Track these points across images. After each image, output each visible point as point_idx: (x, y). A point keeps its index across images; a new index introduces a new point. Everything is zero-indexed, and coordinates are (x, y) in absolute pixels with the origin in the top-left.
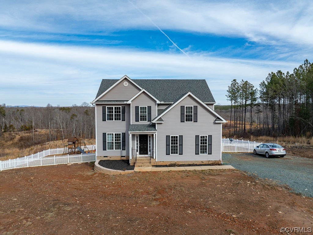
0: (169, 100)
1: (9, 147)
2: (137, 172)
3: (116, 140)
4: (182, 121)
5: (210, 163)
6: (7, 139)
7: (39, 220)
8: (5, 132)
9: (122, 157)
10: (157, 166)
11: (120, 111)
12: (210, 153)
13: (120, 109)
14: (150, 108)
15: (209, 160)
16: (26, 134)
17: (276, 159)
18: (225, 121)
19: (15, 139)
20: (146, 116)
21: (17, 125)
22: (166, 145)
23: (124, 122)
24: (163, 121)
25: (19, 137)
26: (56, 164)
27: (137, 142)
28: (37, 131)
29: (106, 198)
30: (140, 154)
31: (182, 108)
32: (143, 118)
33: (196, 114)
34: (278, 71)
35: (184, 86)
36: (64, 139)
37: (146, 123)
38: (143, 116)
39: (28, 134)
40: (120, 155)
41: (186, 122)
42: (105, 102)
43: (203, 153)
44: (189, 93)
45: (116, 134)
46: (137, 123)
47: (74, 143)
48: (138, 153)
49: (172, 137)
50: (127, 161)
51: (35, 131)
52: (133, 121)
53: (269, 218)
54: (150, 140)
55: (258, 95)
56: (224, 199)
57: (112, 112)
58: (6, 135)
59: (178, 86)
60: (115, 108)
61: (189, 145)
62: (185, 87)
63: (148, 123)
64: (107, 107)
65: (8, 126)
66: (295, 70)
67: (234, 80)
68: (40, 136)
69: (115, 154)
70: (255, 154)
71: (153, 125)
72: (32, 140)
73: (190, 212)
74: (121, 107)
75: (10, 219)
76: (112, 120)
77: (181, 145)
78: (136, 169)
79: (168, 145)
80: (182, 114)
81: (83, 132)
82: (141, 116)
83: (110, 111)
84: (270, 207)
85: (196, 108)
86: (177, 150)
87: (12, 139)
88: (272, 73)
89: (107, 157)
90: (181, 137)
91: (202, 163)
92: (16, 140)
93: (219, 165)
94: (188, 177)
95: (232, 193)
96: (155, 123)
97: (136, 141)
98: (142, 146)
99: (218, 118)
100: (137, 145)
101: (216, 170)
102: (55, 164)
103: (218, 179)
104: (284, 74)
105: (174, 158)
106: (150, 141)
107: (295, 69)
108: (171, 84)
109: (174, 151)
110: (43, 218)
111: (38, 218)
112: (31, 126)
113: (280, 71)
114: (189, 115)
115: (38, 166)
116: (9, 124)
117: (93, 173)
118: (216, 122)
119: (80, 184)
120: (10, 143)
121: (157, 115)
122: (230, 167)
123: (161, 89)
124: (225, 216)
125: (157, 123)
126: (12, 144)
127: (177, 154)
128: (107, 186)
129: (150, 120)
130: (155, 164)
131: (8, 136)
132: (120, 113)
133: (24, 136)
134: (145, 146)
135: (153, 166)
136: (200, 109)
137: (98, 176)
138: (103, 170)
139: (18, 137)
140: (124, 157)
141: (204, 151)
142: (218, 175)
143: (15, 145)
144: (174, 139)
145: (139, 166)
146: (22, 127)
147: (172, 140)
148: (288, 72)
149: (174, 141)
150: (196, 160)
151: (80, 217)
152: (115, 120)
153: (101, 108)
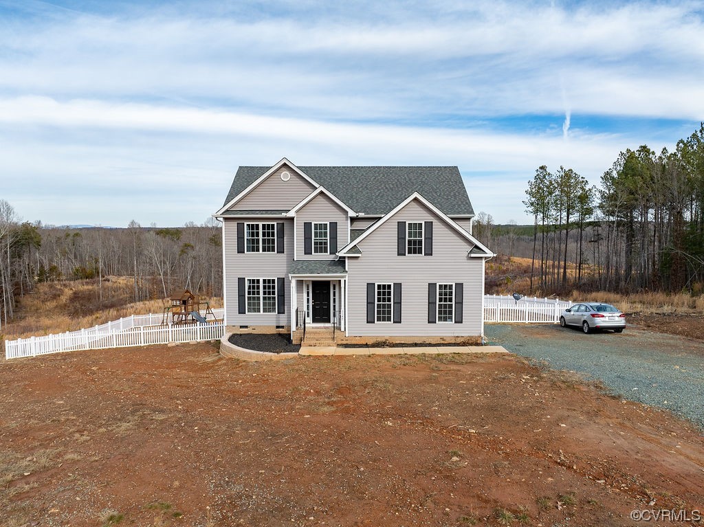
0: (376, 209)
1: (49, 313)
2: (304, 356)
3: (265, 293)
4: (401, 253)
5: (459, 341)
6: (46, 296)
7: (103, 434)
8: (40, 281)
9: (278, 327)
10: (346, 346)
11: (273, 233)
12: (459, 321)
13: (273, 228)
14: (334, 226)
15: (457, 335)
16: (86, 287)
17: (603, 336)
18: (490, 254)
19: (62, 297)
20: (326, 243)
21: (67, 266)
22: (367, 303)
23: (283, 257)
24: (360, 252)
25: (71, 292)
26: (146, 344)
27: (308, 296)
28: (109, 281)
29: (234, 400)
30: (314, 321)
31: (401, 225)
32: (321, 248)
33: (429, 238)
34: (641, 147)
35: (410, 180)
36: (168, 297)
37: (327, 256)
38: (321, 243)
39: (90, 287)
40: (275, 325)
41: (410, 255)
42: (242, 214)
43: (445, 320)
44: (416, 195)
45: (264, 281)
46: (308, 257)
47: (184, 302)
48: (309, 320)
49: (379, 286)
50: (287, 337)
51: (105, 280)
52: (299, 254)
53: (537, 434)
54: (334, 293)
55: (596, 201)
56: (465, 403)
57: (258, 235)
58: (44, 288)
59: (398, 180)
60: (264, 225)
61: (415, 304)
62: (412, 183)
63: (332, 257)
64: (246, 224)
65: (47, 268)
66: (681, 144)
67: (542, 168)
68: (115, 290)
69: (263, 321)
70: (564, 327)
71: (341, 262)
72: (99, 298)
73: (391, 424)
74: (275, 223)
75: (50, 433)
76: (258, 250)
77: (398, 303)
78: (304, 351)
79: (370, 303)
80: (401, 238)
81: (208, 282)
82: (316, 243)
83: (253, 233)
84: (548, 417)
85: (429, 225)
86: (389, 312)
87: (55, 297)
88: (628, 151)
89: (246, 327)
90: (398, 286)
91: (443, 342)
92: (64, 299)
93: (477, 344)
94: (407, 367)
95: (483, 394)
96: (344, 257)
97: (305, 295)
98: (318, 305)
99: (476, 247)
100: (308, 302)
101: (468, 354)
102: (142, 345)
103: (467, 370)
104: (653, 153)
105: (384, 329)
106: (334, 296)
107: (679, 143)
108: (384, 176)
109: (384, 316)
110: (112, 430)
111: (103, 430)
112: (97, 269)
113: (645, 147)
114: (415, 241)
115: (108, 347)
116: (50, 264)
117: (217, 358)
118: (473, 255)
119: (189, 377)
120: (51, 305)
121: (349, 241)
122: (500, 349)
123: (362, 187)
124: (456, 431)
125: (348, 257)
126: (57, 307)
127: (390, 321)
128: (240, 381)
129: (334, 251)
130: (345, 342)
131: (47, 289)
132: (273, 236)
133: (81, 291)
134: (325, 305)
135: (339, 345)
136: (438, 228)
137: (225, 364)
138: (236, 352)
139: (68, 292)
140: (282, 327)
141: (445, 314)
142: (470, 363)
143: (63, 309)
144: (384, 290)
145: (310, 346)
146: (77, 270)
147: (379, 293)
148: (665, 149)
149: (384, 294)
150: (430, 335)
151: (181, 430)
152: (264, 250)
153: (234, 225)
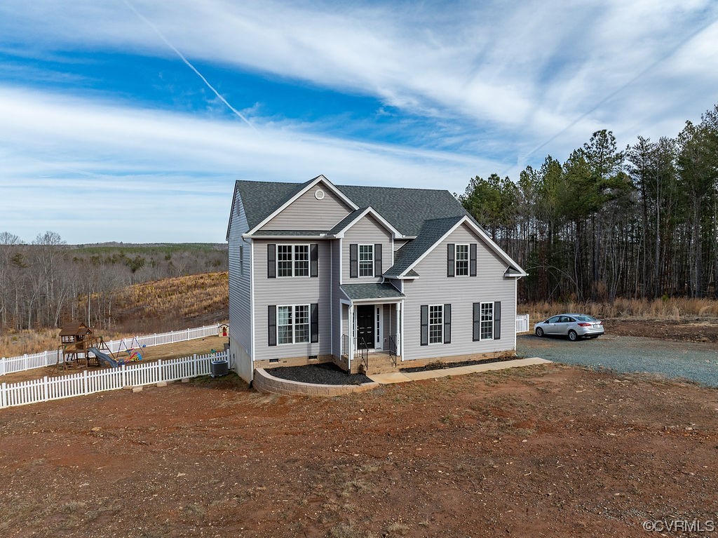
3: (297, 321)
4: (450, 274)
5: (497, 356)
9: (310, 357)
11: (306, 255)
12: (497, 338)
13: (306, 251)
14: (379, 247)
15: (495, 350)
18: (523, 273)
20: (371, 266)
23: (316, 281)
24: (417, 275)
26: (91, 393)
27: (354, 321)
30: (360, 347)
31: (451, 247)
32: (367, 271)
33: (474, 260)
37: (372, 280)
38: (366, 266)
40: (306, 355)
41: (458, 276)
42: (275, 234)
43: (487, 337)
44: (465, 218)
45: (297, 308)
46: (354, 281)
47: (77, 338)
49: (432, 308)
52: (345, 277)
54: (378, 316)
57: (290, 258)
60: (296, 247)
61: (462, 323)
63: (377, 280)
64: (277, 245)
69: (295, 353)
74: (309, 245)
76: (290, 274)
77: (448, 324)
79: (423, 325)
80: (450, 260)
82: (361, 266)
83: (285, 255)
85: (474, 247)
86: (440, 334)
89: (277, 360)
90: (448, 307)
91: (484, 359)
93: (515, 358)
98: (362, 330)
99: (512, 267)
105: (436, 351)
109: (436, 338)
114: (461, 263)
118: (509, 275)
121: (393, 264)
122: (540, 360)
127: (441, 341)
129: (379, 274)
130: (400, 367)
132: (306, 258)
134: (369, 330)
135: (402, 370)
136: (481, 250)
140: (315, 357)
141: (487, 333)
144: (436, 311)
145: (374, 374)
147: (432, 315)
149: (436, 316)
150: (475, 352)
152: (296, 275)
153: (264, 247)
